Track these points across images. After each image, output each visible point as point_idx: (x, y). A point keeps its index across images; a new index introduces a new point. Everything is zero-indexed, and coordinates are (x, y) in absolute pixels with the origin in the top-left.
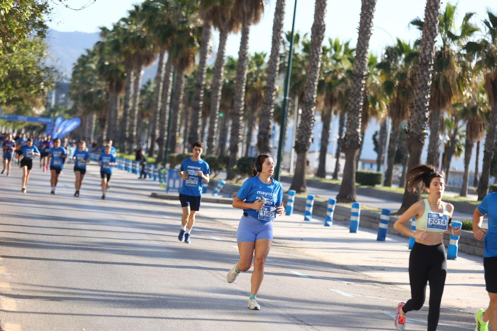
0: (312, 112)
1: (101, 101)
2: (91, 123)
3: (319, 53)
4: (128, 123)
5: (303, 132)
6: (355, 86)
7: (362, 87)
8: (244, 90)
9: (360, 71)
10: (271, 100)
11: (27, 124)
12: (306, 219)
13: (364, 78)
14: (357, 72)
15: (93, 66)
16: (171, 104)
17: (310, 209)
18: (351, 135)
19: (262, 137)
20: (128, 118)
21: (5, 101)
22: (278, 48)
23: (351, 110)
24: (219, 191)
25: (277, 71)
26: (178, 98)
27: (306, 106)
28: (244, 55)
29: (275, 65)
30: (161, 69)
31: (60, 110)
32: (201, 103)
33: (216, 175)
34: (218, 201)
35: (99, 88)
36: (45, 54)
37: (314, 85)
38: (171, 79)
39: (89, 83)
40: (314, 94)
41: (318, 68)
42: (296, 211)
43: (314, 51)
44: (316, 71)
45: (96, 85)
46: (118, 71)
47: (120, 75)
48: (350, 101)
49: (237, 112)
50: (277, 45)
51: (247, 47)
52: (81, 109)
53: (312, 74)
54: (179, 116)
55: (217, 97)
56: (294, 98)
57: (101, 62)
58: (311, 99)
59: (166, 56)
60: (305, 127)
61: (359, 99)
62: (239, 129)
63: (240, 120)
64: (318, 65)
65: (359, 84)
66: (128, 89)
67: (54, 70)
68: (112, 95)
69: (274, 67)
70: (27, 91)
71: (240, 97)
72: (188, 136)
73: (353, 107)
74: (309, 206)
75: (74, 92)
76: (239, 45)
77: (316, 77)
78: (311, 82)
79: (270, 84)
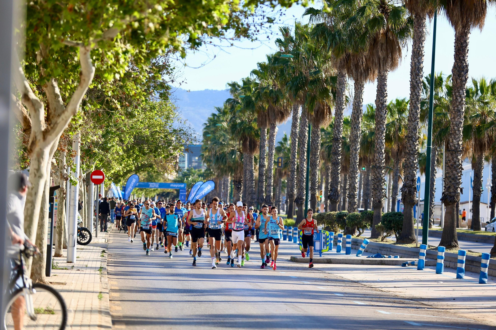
0: (458, 160)
1: (235, 161)
2: (226, 186)
3: (463, 96)
4: (264, 183)
5: (450, 182)
8: (384, 141)
10: (414, 150)
11: (160, 190)
12: (459, 277)
15: (225, 124)
16: (308, 160)
17: (462, 266)
19: (406, 190)
20: (264, 178)
21: (134, 169)
22: (418, 94)
24: (363, 251)
25: (418, 118)
26: (315, 154)
27: (452, 154)
28: (382, 104)
29: (416, 112)
30: (296, 124)
31: (194, 174)
32: (340, 157)
33: (360, 234)
34: (362, 262)
35: (232, 148)
36: (172, 116)
37: (459, 131)
38: (307, 134)
39: (221, 143)
40: (460, 140)
41: (463, 112)
42: (448, 268)
43: (457, 94)
44: (460, 116)
45: (229, 145)
46: (251, 128)
47: (253, 133)
49: (378, 165)
50: (416, 91)
51: (386, 95)
53: (456, 119)
54: (318, 173)
55: (356, 150)
56: (440, 146)
57: (233, 120)
58: (456, 146)
59: (300, 110)
60: (452, 176)
62: (382, 182)
63: (383, 173)
64: (462, 108)
66: (262, 147)
67: (182, 132)
68: (245, 154)
69: (415, 114)
70: (155, 157)
71: (381, 148)
72: (329, 194)
74: (462, 262)
75: (206, 154)
76: (376, 93)
77: (461, 123)
78: (456, 128)
79: (412, 132)
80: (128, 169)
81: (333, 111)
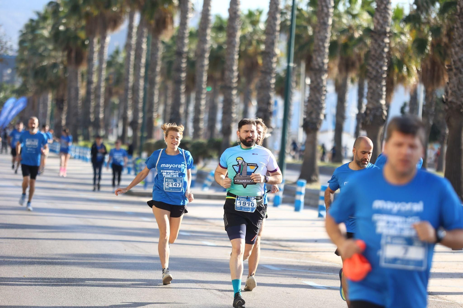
0: (322, 80)
1: (57, 76)
2: (45, 106)
3: (330, 6)
4: (93, 104)
5: (313, 106)
6: (376, 46)
7: (385, 47)
8: (236, 57)
9: (382, 27)
10: (271, 68)
12: (320, 215)
13: (388, 35)
14: (379, 28)
15: (46, 33)
16: (146, 78)
18: (373, 109)
19: (261, 114)
20: (92, 97)
22: (277, 3)
23: (372, 76)
24: (209, 184)
25: (277, 31)
26: (154, 70)
27: (315, 74)
28: (236, 13)
29: (275, 24)
30: (132, 35)
31: (5, 90)
32: (183, 75)
33: (205, 165)
34: (209, 197)
35: (53, 61)
37: (324, 47)
38: (144, 46)
39: (41, 55)
40: (325, 58)
41: (328, 25)
42: (307, 205)
43: (323, 3)
44: (325, 29)
45: (49, 56)
46: (76, 38)
47: (79, 43)
48: (371, 65)
49: (228, 85)
51: (238, 3)
52: (32, 88)
53: (322, 34)
54: (156, 92)
55: (203, 66)
56: (299, 65)
57: (55, 27)
58: (321, 65)
59: (137, 17)
60: (315, 100)
61: (382, 63)
62: (232, 106)
63: (233, 95)
64: (328, 21)
65: (381, 44)
66: (90, 60)
68: (71, 68)
69: (274, 26)
71: (232, 65)
73: (374, 73)
75: (22, 66)
77: (326, 37)
78: (321, 43)
81: (177, 20)
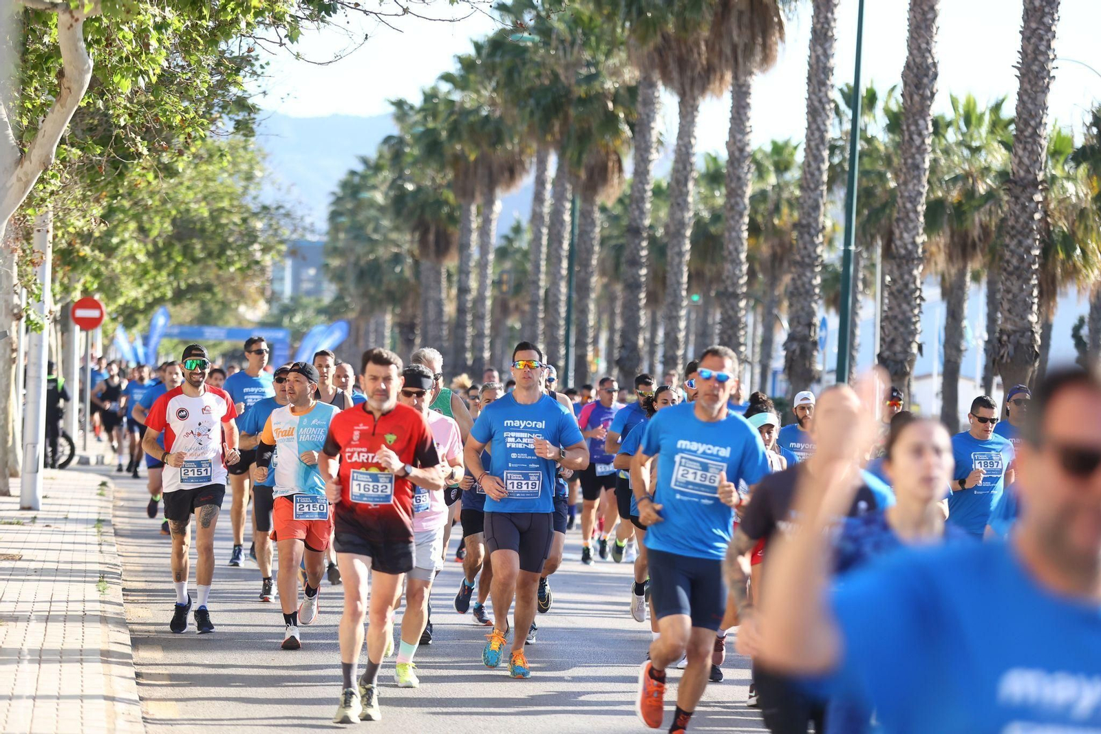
0: (915, 279)
1: (401, 280)
2: (380, 336)
3: (925, 132)
4: (470, 331)
5: (896, 328)
6: (1017, 209)
7: (1036, 210)
8: (745, 234)
9: (1028, 171)
10: (813, 254)
11: (227, 345)
13: (1040, 187)
14: (1022, 173)
15: (379, 197)
16: (571, 279)
18: (1015, 332)
19: (795, 346)
20: (469, 317)
21: (169, 294)
22: (822, 127)
23: (1011, 268)
25: (823, 183)
26: (586, 264)
27: (899, 266)
28: (742, 150)
29: (819, 169)
30: (543, 195)
31: (305, 308)
32: (644, 271)
35: (395, 250)
36: (258, 173)
37: (916, 212)
38: (567, 217)
39: (371, 240)
40: (918, 234)
41: (925, 170)
43: (913, 128)
44: (918, 177)
45: (387, 241)
46: (440, 203)
47: (444, 213)
48: (1007, 246)
49: (730, 289)
50: (819, 120)
51: (748, 130)
52: (355, 306)
53: (910, 186)
54: (592, 306)
55: (680, 254)
56: (869, 247)
57: (396, 185)
58: (910, 247)
59: (552, 161)
60: (900, 317)
61: (1030, 241)
62: (739, 329)
63: (741, 309)
64: (923, 161)
65: (1028, 204)
66: (464, 247)
67: (282, 211)
68: (426, 264)
69: (817, 173)
70: (220, 267)
71: (738, 252)
72: (616, 355)
73: (1015, 261)
75: (335, 262)
76: (727, 125)
77: (920, 194)
78: (909, 205)
79: (809, 215)
80: (157, 294)
81: (628, 164)
